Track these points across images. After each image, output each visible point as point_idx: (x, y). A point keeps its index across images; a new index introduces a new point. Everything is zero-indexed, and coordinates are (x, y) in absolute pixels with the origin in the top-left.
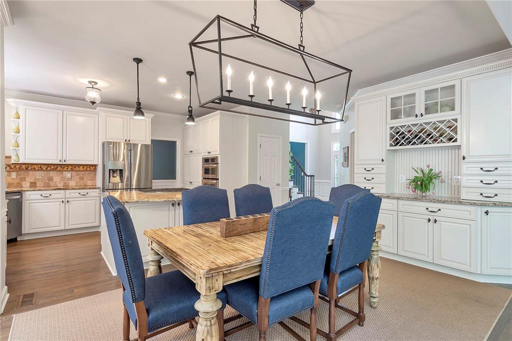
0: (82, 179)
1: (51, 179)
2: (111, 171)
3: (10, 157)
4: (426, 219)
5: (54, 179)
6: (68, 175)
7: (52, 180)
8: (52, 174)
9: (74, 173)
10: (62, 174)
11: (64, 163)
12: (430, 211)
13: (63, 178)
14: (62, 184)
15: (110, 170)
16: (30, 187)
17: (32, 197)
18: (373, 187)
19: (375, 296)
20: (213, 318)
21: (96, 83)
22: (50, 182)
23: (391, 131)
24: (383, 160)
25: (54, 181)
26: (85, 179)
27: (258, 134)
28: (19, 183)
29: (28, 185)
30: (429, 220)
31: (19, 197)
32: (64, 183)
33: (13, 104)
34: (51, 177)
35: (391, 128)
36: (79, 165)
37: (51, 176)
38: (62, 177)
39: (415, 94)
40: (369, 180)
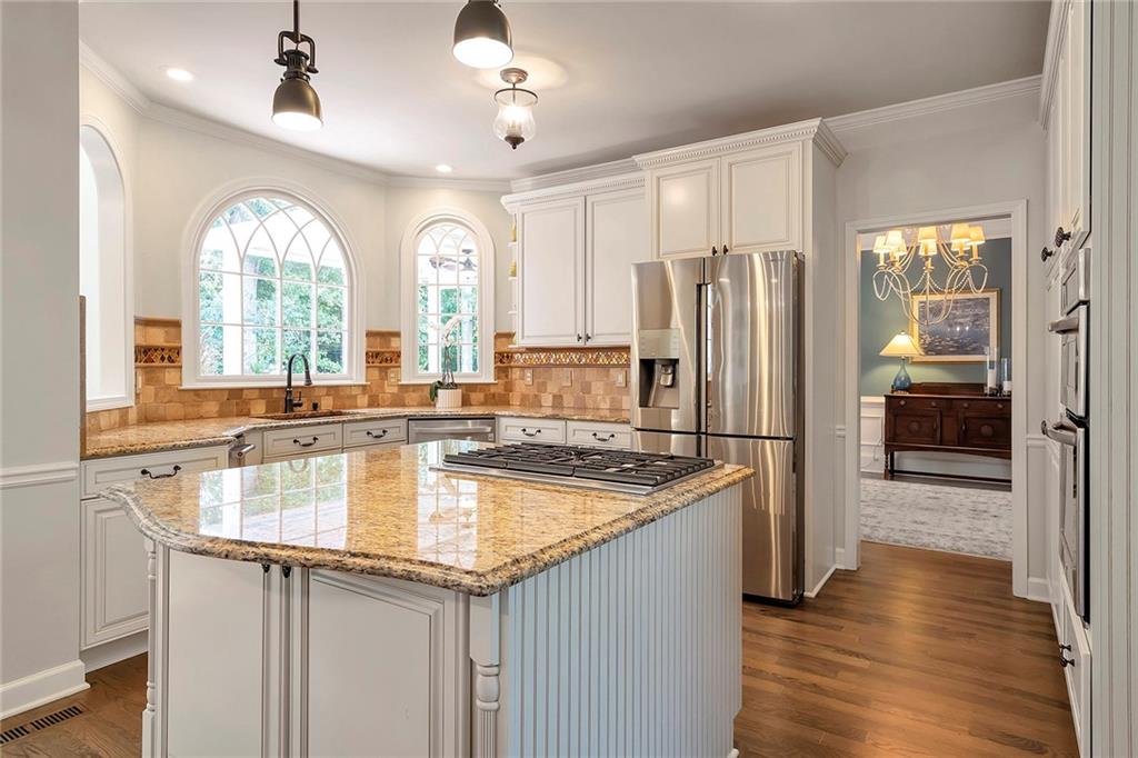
1: (586, 389)
2: (657, 367)
3: (510, 336)
5: (593, 388)
6: (619, 378)
7: (589, 393)
8: (590, 374)
10: (607, 376)
11: (588, 343)
13: (610, 387)
14: (608, 401)
16: (552, 406)
17: (509, 433)
22: (586, 396)
25: (593, 393)
28: (536, 396)
29: (549, 400)
32: (612, 400)
34: (586, 383)
37: (587, 379)
38: (607, 384)
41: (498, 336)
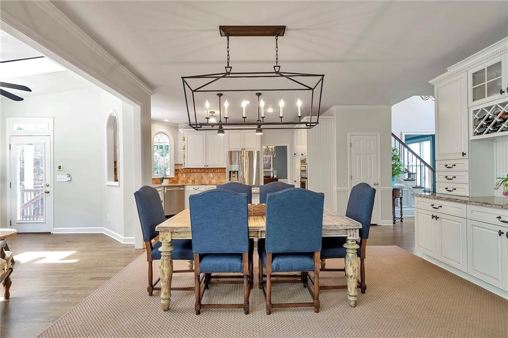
0: (219, 178)
1: (202, 178)
2: (232, 172)
3: (178, 165)
4: (497, 231)
6: (211, 175)
8: (203, 174)
9: (214, 174)
10: (208, 175)
11: (207, 167)
12: (502, 221)
13: (209, 178)
15: (230, 172)
16: (192, 183)
17: (189, 189)
18: (455, 187)
19: (351, 294)
20: (166, 256)
21: (214, 112)
22: (202, 180)
23: (476, 116)
24: (464, 154)
25: (204, 179)
26: (221, 178)
27: (348, 133)
28: (187, 180)
29: (191, 181)
30: (501, 233)
31: (183, 189)
32: (209, 181)
33: (182, 132)
35: (475, 112)
36: (217, 169)
37: (203, 176)
39: (501, 62)
40: (451, 179)
41: (175, 165)
